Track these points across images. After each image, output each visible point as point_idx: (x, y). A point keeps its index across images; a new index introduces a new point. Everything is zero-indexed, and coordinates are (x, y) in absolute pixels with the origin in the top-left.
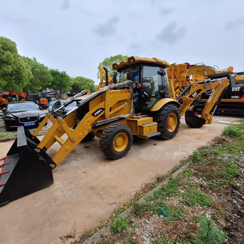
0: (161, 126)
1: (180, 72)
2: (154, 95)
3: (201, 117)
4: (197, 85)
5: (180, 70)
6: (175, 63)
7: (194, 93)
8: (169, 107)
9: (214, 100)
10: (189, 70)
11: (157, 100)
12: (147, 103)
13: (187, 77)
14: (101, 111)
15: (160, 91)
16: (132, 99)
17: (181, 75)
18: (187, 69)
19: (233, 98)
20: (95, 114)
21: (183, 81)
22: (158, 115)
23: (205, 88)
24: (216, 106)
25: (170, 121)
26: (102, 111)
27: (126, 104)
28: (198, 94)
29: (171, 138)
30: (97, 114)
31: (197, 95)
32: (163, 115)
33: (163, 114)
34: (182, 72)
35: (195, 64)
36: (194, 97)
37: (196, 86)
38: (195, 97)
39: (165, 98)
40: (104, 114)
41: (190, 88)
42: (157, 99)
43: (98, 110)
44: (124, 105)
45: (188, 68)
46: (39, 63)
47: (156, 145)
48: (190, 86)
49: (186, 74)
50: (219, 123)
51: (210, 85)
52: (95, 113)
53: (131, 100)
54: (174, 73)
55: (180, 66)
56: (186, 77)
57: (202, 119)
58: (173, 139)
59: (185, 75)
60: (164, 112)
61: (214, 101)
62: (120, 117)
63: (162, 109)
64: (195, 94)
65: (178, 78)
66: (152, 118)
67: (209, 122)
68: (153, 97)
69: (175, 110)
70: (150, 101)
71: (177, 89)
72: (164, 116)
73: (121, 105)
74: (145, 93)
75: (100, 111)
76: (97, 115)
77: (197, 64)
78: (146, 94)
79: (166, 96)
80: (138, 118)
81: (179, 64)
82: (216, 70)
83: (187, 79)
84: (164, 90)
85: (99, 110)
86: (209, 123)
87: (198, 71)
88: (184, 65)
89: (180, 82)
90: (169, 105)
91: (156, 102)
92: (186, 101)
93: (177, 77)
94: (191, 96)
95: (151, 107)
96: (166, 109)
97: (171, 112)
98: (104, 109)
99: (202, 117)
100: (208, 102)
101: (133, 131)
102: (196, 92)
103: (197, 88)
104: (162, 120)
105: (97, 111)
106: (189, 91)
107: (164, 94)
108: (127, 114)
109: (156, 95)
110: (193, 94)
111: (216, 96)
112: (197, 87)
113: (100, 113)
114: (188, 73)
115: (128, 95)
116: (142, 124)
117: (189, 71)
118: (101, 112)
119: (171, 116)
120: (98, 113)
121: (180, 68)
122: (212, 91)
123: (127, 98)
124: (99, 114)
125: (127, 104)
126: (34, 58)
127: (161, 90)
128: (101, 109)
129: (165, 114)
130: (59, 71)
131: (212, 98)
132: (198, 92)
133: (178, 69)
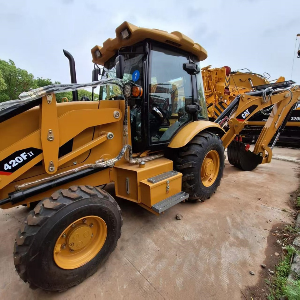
0: (189, 179)
1: (216, 80)
2: (177, 115)
3: (253, 152)
4: (250, 98)
5: (216, 78)
6: (209, 66)
7: (245, 111)
8: (206, 138)
9: (276, 123)
10: (229, 77)
11: (181, 125)
12: (162, 129)
13: (227, 88)
14: (28, 157)
15: (188, 106)
16: (126, 123)
17: (218, 84)
18: (226, 76)
19: (294, 120)
20: (7, 167)
21: (220, 94)
22: (183, 155)
23: (263, 103)
24: (279, 134)
25: (207, 166)
26: (33, 157)
27: (109, 133)
28: (250, 112)
29: (209, 198)
30: (14, 166)
31: (250, 114)
32: (195, 155)
33: (193, 153)
34: (219, 80)
35: (237, 71)
36: (244, 118)
37: (248, 99)
38: (246, 118)
39: (197, 120)
40: (41, 164)
41: (238, 103)
42: (182, 122)
43: (18, 154)
44: (104, 136)
45: (228, 75)
46: (20, 69)
47: (180, 219)
48: (239, 99)
49: (225, 84)
50: (278, 159)
51: (271, 98)
52: (6, 165)
53: (124, 124)
54: (207, 81)
55: (217, 70)
56: (225, 88)
57: (255, 155)
58: (211, 199)
59: (223, 85)
60: (196, 149)
61: (276, 126)
62: (93, 165)
63: (193, 143)
64: (247, 113)
65: (213, 89)
66: (172, 162)
67: (267, 159)
68: (175, 118)
69: (217, 145)
70: (168, 125)
71: (209, 106)
72: (195, 158)
73: (99, 137)
74: (155, 109)
75: (24, 156)
76: (14, 169)
77: (239, 71)
78: (158, 111)
79: (199, 116)
80: (140, 165)
81: (215, 68)
82: (266, 79)
83: (227, 91)
84: (195, 104)
85: (22, 155)
86: (267, 161)
87: (240, 80)
88: (222, 69)
89: (216, 95)
90: (207, 135)
91: (180, 128)
92: (236, 127)
93: (212, 87)
94: (239, 117)
95: (169, 138)
96: (199, 142)
97: (209, 149)
98: (37, 152)
99: (256, 152)
100: (265, 126)
101: (129, 192)
102: (247, 111)
103: (249, 104)
104: (192, 167)
105: (13, 157)
106: (237, 108)
107: (196, 111)
108: (113, 158)
109: (180, 114)
110: (243, 113)
111: (280, 117)
112: (250, 101)
113: (25, 162)
114: (227, 82)
115: (115, 112)
116: (149, 181)
117: (230, 79)
118: (29, 159)
119: (209, 156)
120: (15, 162)
121: (216, 74)
122: (272, 109)
123: (113, 120)
124: (20, 165)
125: (111, 135)
126: (11, 60)
127: (189, 104)
128: (27, 151)
129: (198, 155)
130: (51, 81)
131: (273, 121)
132: (251, 109)
133: (214, 76)
